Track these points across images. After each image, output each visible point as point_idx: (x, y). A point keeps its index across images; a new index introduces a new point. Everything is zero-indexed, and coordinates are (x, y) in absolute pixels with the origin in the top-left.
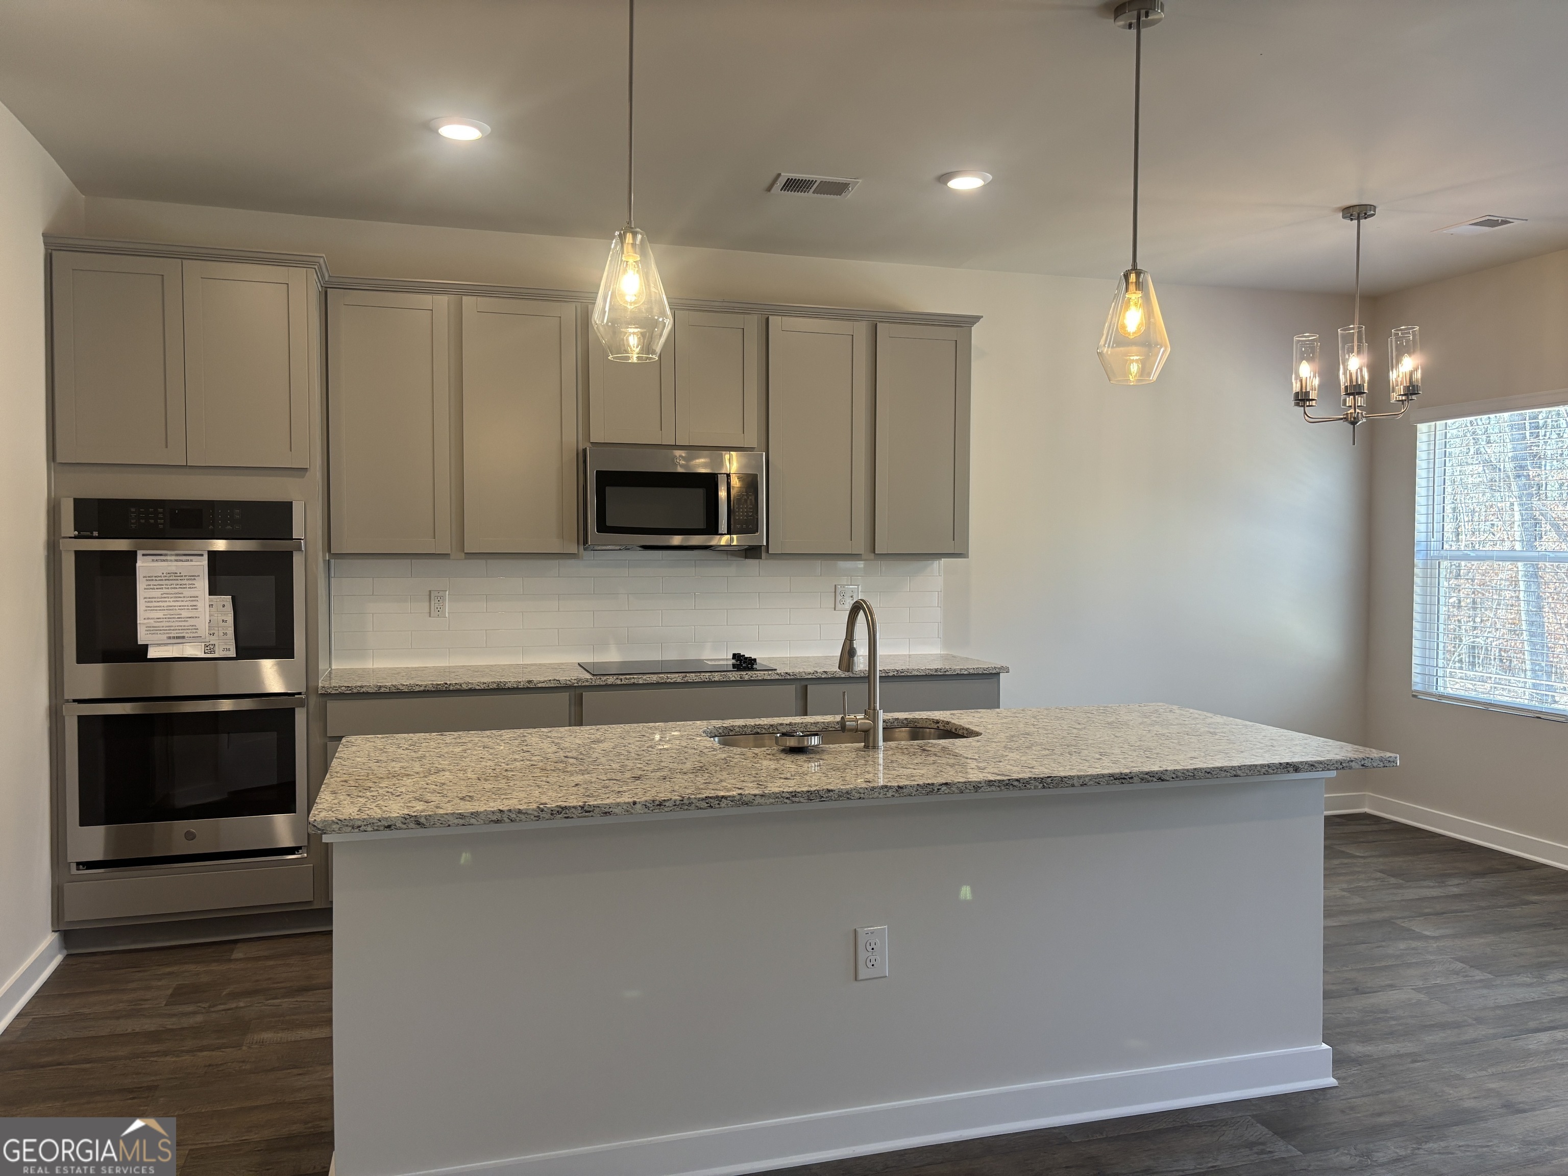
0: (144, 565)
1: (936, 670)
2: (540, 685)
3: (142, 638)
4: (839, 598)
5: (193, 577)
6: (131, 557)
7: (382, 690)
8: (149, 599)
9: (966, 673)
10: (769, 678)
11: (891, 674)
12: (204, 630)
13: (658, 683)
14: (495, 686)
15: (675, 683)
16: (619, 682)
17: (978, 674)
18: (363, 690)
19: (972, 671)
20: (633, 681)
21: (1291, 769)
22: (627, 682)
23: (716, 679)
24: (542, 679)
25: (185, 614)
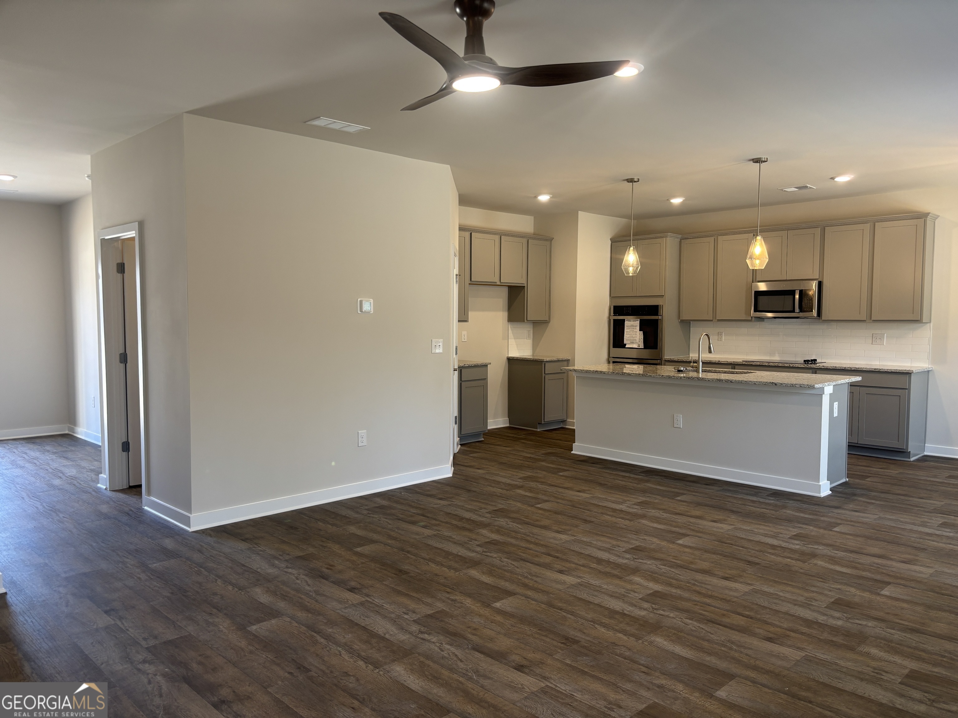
0: (626, 323)
1: (875, 369)
2: (722, 362)
3: (625, 342)
4: (874, 339)
5: (636, 326)
6: (624, 321)
7: (679, 360)
8: (627, 332)
9: (890, 371)
10: (800, 366)
11: (853, 369)
12: (638, 341)
13: (759, 365)
14: (709, 362)
15: (765, 366)
16: (746, 364)
17: (896, 372)
18: (674, 360)
19: (893, 371)
20: (751, 364)
21: (774, 384)
22: (749, 364)
23: (780, 365)
24: (723, 361)
25: (634, 336)
